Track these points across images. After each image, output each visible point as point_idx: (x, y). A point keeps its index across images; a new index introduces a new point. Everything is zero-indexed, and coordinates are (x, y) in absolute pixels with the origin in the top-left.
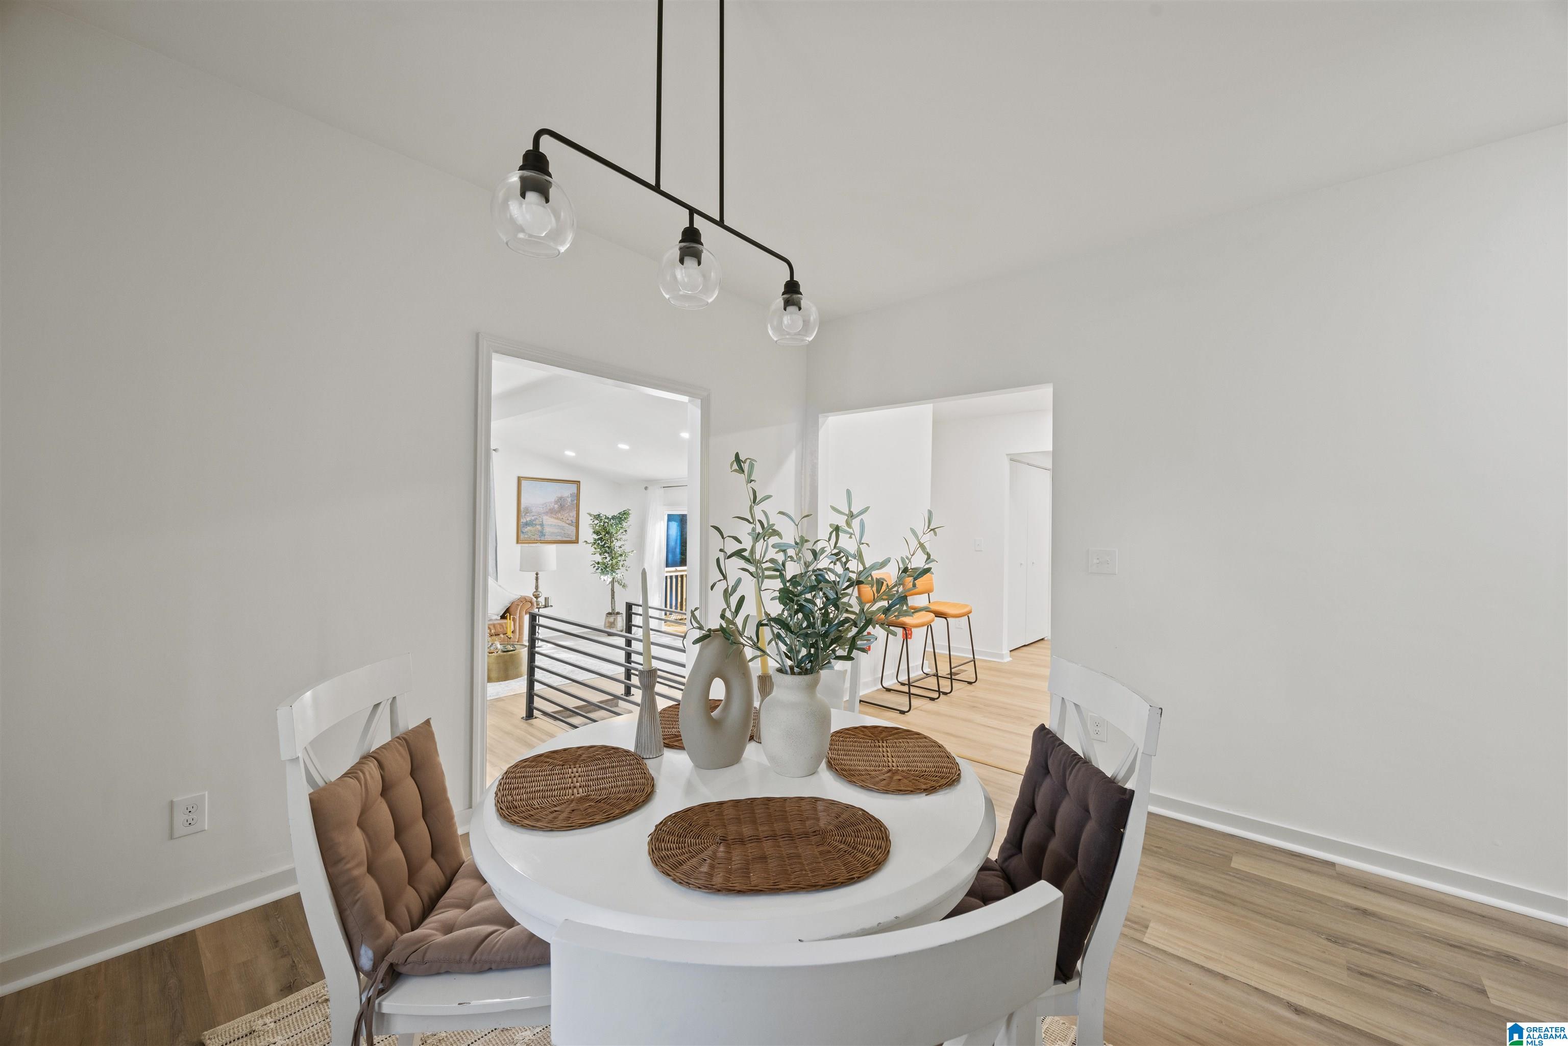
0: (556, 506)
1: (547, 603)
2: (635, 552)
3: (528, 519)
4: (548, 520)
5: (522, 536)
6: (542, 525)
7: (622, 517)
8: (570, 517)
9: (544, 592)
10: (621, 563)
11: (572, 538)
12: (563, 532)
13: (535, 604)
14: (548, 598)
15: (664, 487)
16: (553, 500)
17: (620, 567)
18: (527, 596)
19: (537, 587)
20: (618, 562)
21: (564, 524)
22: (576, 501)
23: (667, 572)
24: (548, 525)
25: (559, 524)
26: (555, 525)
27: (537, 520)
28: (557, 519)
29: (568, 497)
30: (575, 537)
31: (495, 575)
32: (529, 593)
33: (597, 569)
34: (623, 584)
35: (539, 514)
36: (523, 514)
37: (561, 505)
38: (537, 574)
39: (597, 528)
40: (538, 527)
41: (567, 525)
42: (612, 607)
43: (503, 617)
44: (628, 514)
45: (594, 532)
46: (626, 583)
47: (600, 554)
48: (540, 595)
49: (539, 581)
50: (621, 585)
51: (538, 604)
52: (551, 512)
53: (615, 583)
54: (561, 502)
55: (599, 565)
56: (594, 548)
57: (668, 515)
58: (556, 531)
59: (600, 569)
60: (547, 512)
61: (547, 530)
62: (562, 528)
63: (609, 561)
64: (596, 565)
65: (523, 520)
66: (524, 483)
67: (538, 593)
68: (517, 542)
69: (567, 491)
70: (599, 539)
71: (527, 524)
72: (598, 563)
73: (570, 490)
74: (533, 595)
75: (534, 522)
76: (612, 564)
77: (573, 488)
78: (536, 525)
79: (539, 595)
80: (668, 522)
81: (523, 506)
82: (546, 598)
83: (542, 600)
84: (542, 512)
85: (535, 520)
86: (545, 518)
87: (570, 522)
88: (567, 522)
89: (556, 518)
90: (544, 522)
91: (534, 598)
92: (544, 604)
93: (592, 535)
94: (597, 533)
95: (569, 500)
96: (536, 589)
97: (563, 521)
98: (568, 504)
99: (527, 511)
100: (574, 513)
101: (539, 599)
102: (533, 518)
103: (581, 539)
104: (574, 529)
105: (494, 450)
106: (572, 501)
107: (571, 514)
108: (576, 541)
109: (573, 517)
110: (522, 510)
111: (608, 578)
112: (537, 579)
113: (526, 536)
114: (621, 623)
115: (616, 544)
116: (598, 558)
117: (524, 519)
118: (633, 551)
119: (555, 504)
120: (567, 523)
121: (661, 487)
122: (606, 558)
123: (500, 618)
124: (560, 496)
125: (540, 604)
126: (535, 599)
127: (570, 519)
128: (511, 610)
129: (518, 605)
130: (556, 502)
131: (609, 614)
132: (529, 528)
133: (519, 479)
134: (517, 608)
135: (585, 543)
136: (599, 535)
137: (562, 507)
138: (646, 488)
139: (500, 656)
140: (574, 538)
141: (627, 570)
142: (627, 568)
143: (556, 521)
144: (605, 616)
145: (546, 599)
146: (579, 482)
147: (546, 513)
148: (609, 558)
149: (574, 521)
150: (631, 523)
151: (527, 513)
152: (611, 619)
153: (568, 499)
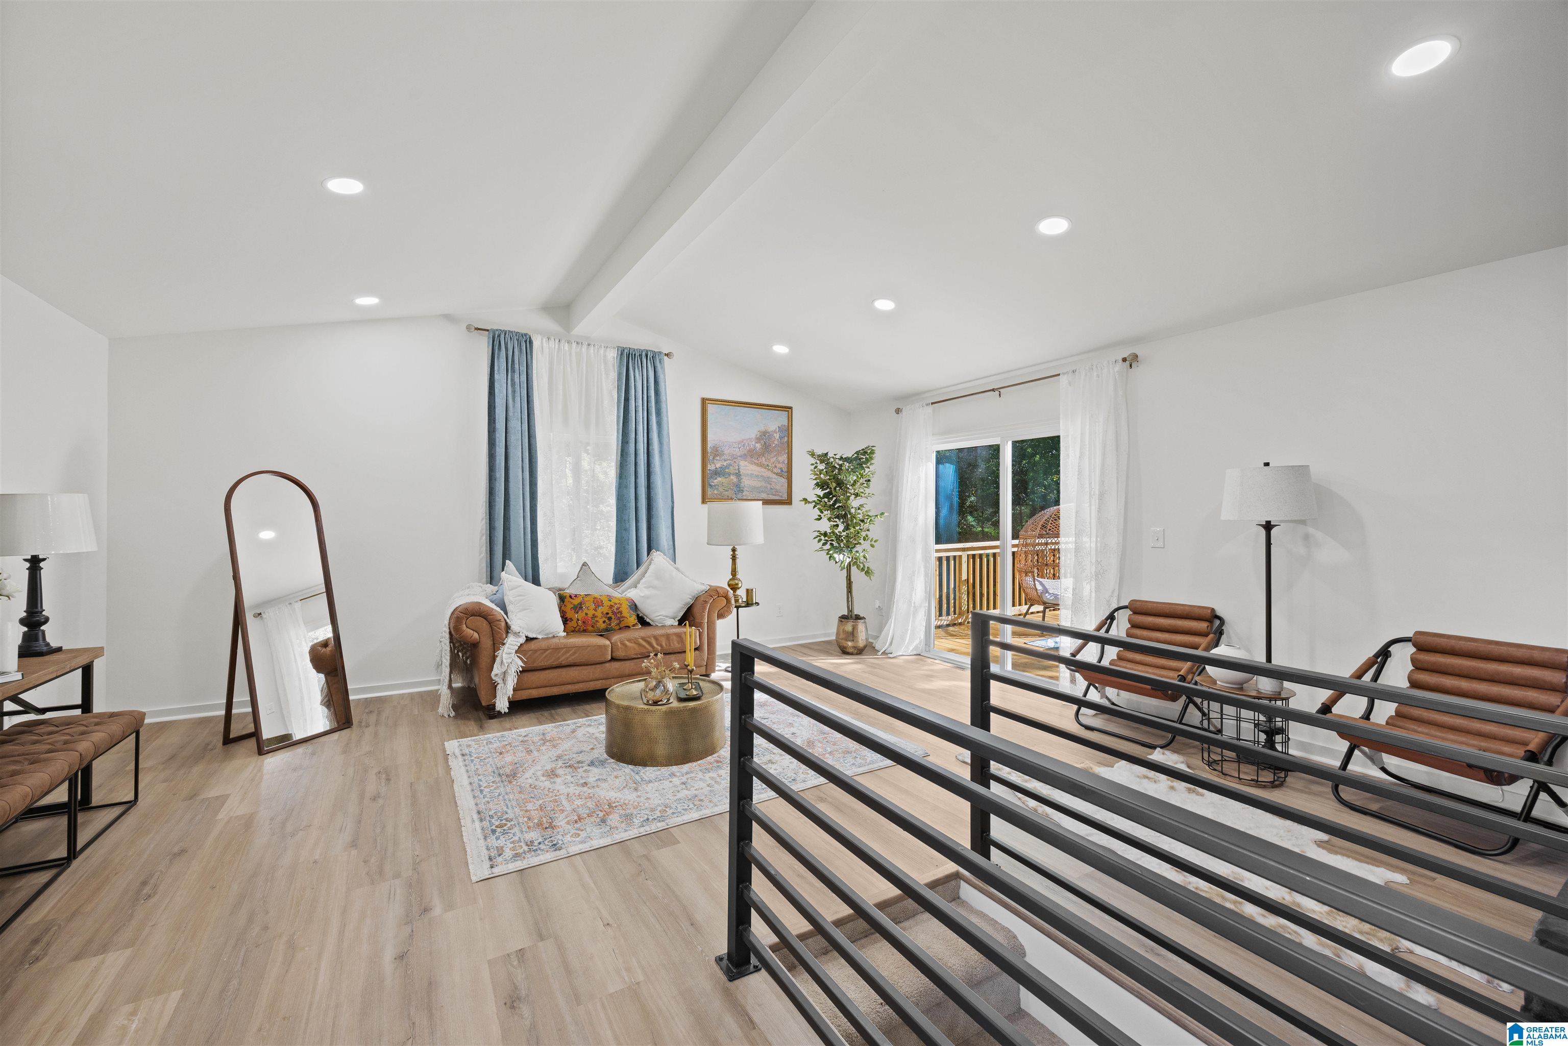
0: (758, 446)
1: (749, 597)
2: (886, 514)
3: (718, 466)
4: (747, 468)
5: (710, 492)
6: (738, 475)
7: (862, 458)
8: (779, 463)
9: (746, 581)
10: (863, 534)
11: (782, 496)
12: (769, 486)
13: (733, 602)
14: (752, 590)
15: (932, 403)
16: (753, 436)
17: (862, 541)
18: (719, 587)
19: (734, 572)
20: (858, 533)
21: (769, 474)
22: (786, 439)
23: (937, 551)
24: (748, 475)
25: (763, 474)
26: (757, 476)
27: (731, 467)
28: (761, 465)
29: (775, 432)
30: (786, 494)
31: (671, 551)
32: (722, 582)
33: (824, 544)
34: (866, 569)
35: (734, 457)
36: (711, 458)
37: (765, 443)
38: (734, 550)
39: (822, 476)
40: (732, 477)
41: (775, 476)
42: (848, 607)
43: (681, 622)
44: (873, 452)
45: (817, 484)
46: (871, 567)
47: (829, 519)
48: (740, 585)
49: (738, 561)
50: (863, 570)
51: (737, 601)
52: (751, 455)
53: (852, 568)
54: (764, 436)
55: (826, 538)
56: (819, 509)
57: (938, 452)
58: (759, 484)
59: (829, 544)
60: (745, 455)
61: (746, 482)
62: (767, 480)
63: (843, 531)
64: (822, 537)
65: (711, 467)
66: (711, 408)
67: (737, 582)
68: (704, 501)
69: (774, 422)
70: (826, 496)
71: (716, 473)
72: (825, 534)
73: (775, 422)
74: (729, 585)
75: (727, 470)
76: (847, 536)
77: (782, 418)
78: (729, 474)
79: (737, 584)
80: (936, 466)
81: (710, 445)
82: (747, 590)
83: (742, 593)
84: (739, 454)
85: (728, 467)
86: (743, 463)
87: (779, 471)
88: (775, 470)
89: (758, 465)
90: (742, 471)
91: (730, 590)
92: (745, 600)
93: (814, 489)
94: (822, 485)
95: (777, 436)
96: (732, 574)
97: (769, 470)
98: (776, 442)
99: (717, 452)
100: (784, 458)
101: (738, 592)
102: (725, 464)
103: (797, 496)
104: (784, 481)
105: (667, 355)
106: (781, 438)
107: (780, 458)
108: (788, 502)
109: (783, 462)
110: (709, 450)
111: (843, 558)
112: (734, 558)
113: (716, 492)
114: (864, 633)
115: (854, 503)
116: (825, 525)
117: (712, 465)
118: (882, 514)
119: (756, 443)
120: (774, 473)
121: (927, 405)
122: (837, 526)
123: (677, 623)
124: (763, 429)
125: (740, 600)
126: (732, 592)
127: (779, 466)
128: (696, 610)
129: (706, 602)
130: (758, 440)
131: (843, 618)
132: (719, 479)
133: (704, 401)
134: (704, 608)
135: (804, 502)
136: (826, 489)
137: (767, 448)
138: (898, 411)
139: (672, 713)
140: (785, 497)
141: (872, 546)
142: (873, 543)
143: (759, 469)
144: (836, 621)
145: (749, 592)
146: (791, 408)
147: (744, 457)
148: (841, 527)
149: (785, 469)
150: (876, 467)
151: (715, 456)
152: (849, 627)
153: (775, 435)
